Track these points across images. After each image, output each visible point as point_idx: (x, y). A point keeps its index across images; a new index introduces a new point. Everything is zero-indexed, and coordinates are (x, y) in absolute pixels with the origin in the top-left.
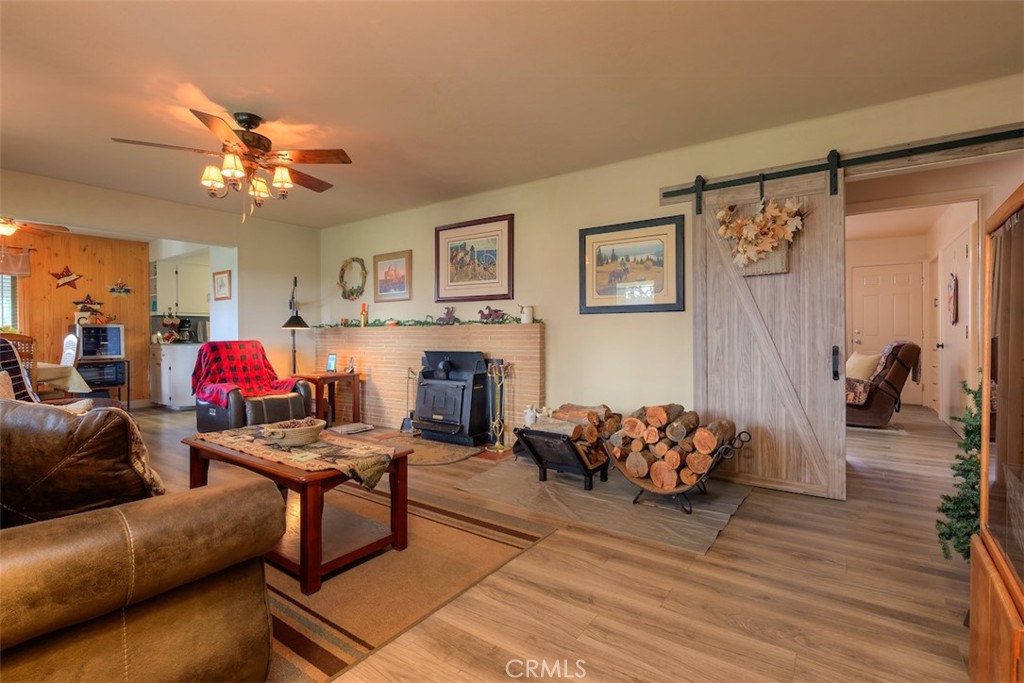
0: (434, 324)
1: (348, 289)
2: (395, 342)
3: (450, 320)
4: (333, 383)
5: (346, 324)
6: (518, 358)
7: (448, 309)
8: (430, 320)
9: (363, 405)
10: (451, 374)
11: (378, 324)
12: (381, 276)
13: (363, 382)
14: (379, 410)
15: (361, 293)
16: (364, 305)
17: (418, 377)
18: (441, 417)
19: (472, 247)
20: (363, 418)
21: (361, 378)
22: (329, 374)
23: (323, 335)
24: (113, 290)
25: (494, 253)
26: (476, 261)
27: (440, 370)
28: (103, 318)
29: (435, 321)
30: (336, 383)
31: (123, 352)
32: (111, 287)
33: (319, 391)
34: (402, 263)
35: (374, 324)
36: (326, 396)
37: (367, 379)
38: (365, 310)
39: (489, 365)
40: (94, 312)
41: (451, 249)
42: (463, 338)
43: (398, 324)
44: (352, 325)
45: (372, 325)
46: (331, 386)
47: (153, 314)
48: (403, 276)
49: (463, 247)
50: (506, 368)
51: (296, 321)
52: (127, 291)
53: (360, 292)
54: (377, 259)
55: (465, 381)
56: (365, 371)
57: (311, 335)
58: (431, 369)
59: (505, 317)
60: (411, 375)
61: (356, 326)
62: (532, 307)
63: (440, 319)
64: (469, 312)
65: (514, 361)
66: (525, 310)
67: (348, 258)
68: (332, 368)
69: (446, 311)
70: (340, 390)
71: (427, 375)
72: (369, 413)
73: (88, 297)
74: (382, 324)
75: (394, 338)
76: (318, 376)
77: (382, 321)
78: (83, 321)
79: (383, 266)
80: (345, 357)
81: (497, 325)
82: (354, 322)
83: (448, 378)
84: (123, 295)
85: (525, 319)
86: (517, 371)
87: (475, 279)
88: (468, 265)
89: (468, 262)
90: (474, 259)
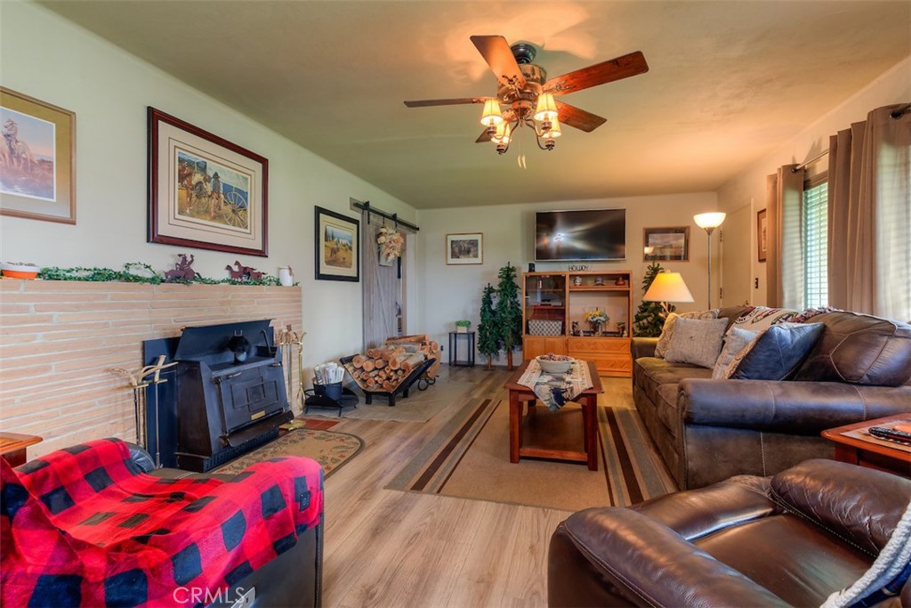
3: (188, 276)
7: (183, 257)
19: (216, 176)
25: (244, 195)
26: (222, 196)
29: (163, 276)
41: (181, 160)
48: (45, 163)
49: (202, 168)
63: (173, 272)
64: (212, 266)
69: (180, 261)
87: (220, 222)
88: (209, 196)
89: (210, 193)
90: (219, 193)
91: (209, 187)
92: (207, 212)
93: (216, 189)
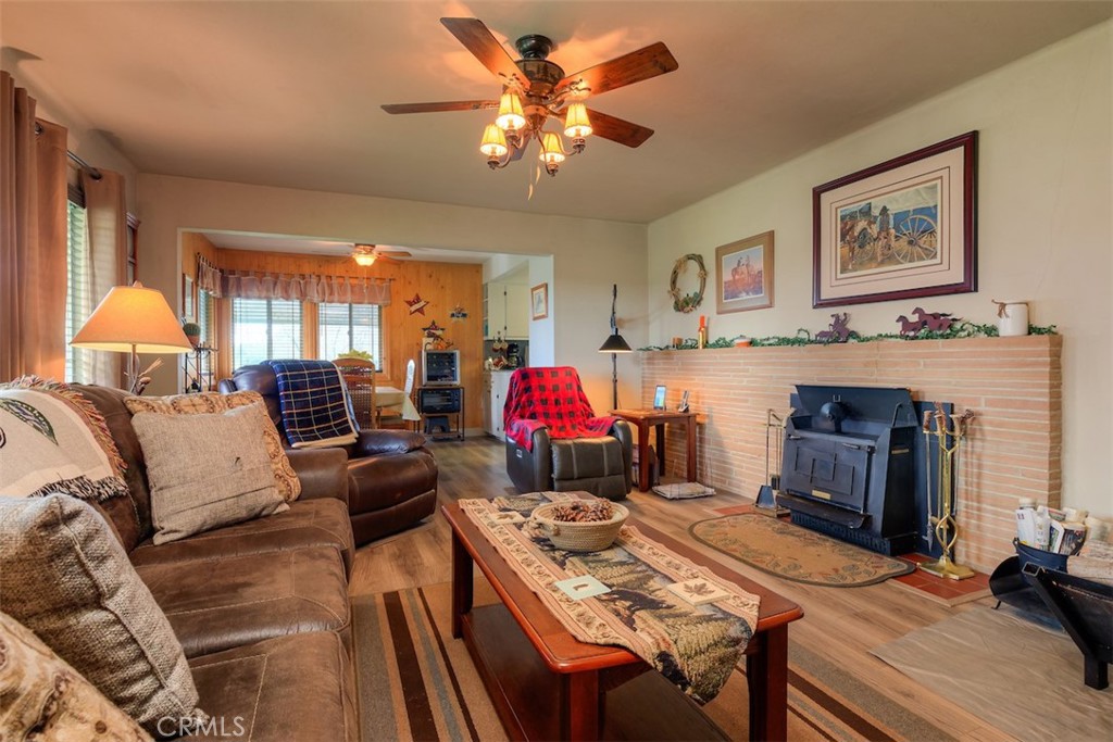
0: (811, 342)
1: (681, 299)
2: (747, 371)
3: (841, 334)
4: (663, 426)
5: (679, 345)
6: (990, 403)
7: (837, 317)
8: (804, 335)
9: (701, 457)
10: (845, 426)
11: (723, 344)
12: (727, 276)
13: (701, 426)
14: (724, 468)
15: (699, 303)
16: (702, 319)
17: (784, 424)
18: (827, 496)
19: (884, 210)
20: (701, 475)
21: (698, 419)
22: (656, 413)
23: (650, 360)
24: (453, 315)
25: (931, 212)
26: (893, 231)
27: (824, 417)
28: (443, 344)
29: (813, 337)
30: (666, 424)
31: (458, 379)
32: (451, 313)
33: (643, 435)
34: (759, 251)
35: (717, 345)
36: (652, 441)
37: (706, 421)
38: (704, 326)
39: (926, 414)
40: (437, 337)
41: (843, 218)
42: (866, 365)
43: (752, 343)
44: (686, 347)
45: (713, 346)
46: (660, 429)
47: (485, 338)
48: (760, 272)
49: (866, 212)
50: (963, 421)
51: (616, 342)
52: (464, 315)
53: (696, 300)
54: (720, 252)
55: (875, 438)
56: (704, 410)
57: (636, 360)
58: (807, 414)
59: (958, 326)
60: (773, 421)
61: (692, 347)
62: (1027, 304)
63: (823, 334)
64: (879, 320)
65: (981, 408)
66: (1008, 309)
67: (681, 256)
68: (661, 404)
69: (832, 321)
70: (671, 433)
71: (799, 422)
72: (711, 471)
73: (433, 323)
74: (728, 345)
75: (746, 364)
76: (641, 415)
77: (728, 340)
78: (429, 347)
79: (729, 261)
80: (678, 390)
81: (940, 341)
82: (690, 343)
83: (839, 432)
84: (461, 319)
85: (1010, 326)
86: (987, 428)
87: (890, 263)
88: (875, 240)
89: (876, 236)
90: (888, 229)
91: (874, 230)
92: (873, 258)
93: (884, 228)
